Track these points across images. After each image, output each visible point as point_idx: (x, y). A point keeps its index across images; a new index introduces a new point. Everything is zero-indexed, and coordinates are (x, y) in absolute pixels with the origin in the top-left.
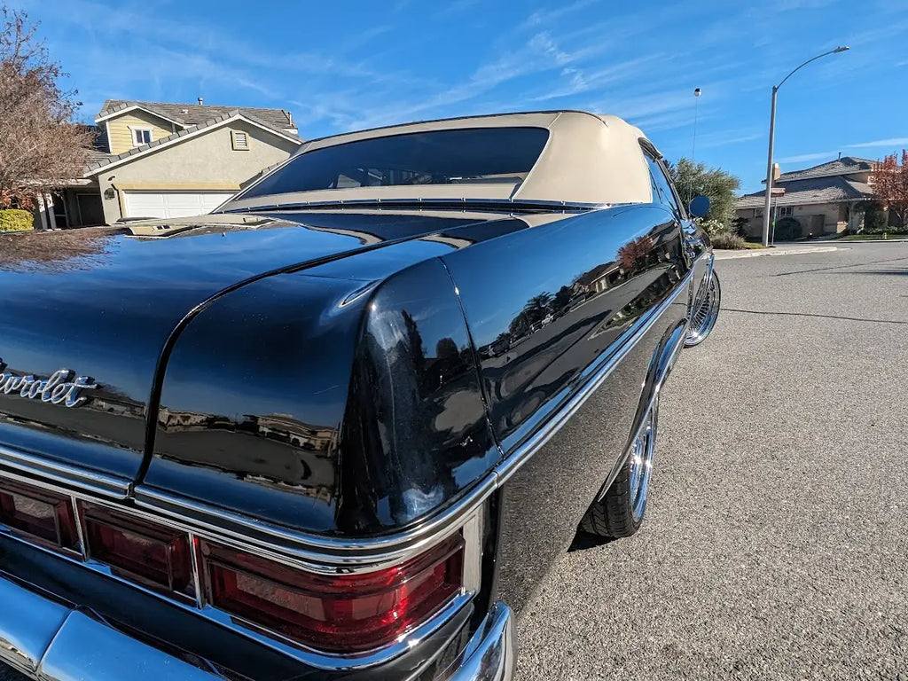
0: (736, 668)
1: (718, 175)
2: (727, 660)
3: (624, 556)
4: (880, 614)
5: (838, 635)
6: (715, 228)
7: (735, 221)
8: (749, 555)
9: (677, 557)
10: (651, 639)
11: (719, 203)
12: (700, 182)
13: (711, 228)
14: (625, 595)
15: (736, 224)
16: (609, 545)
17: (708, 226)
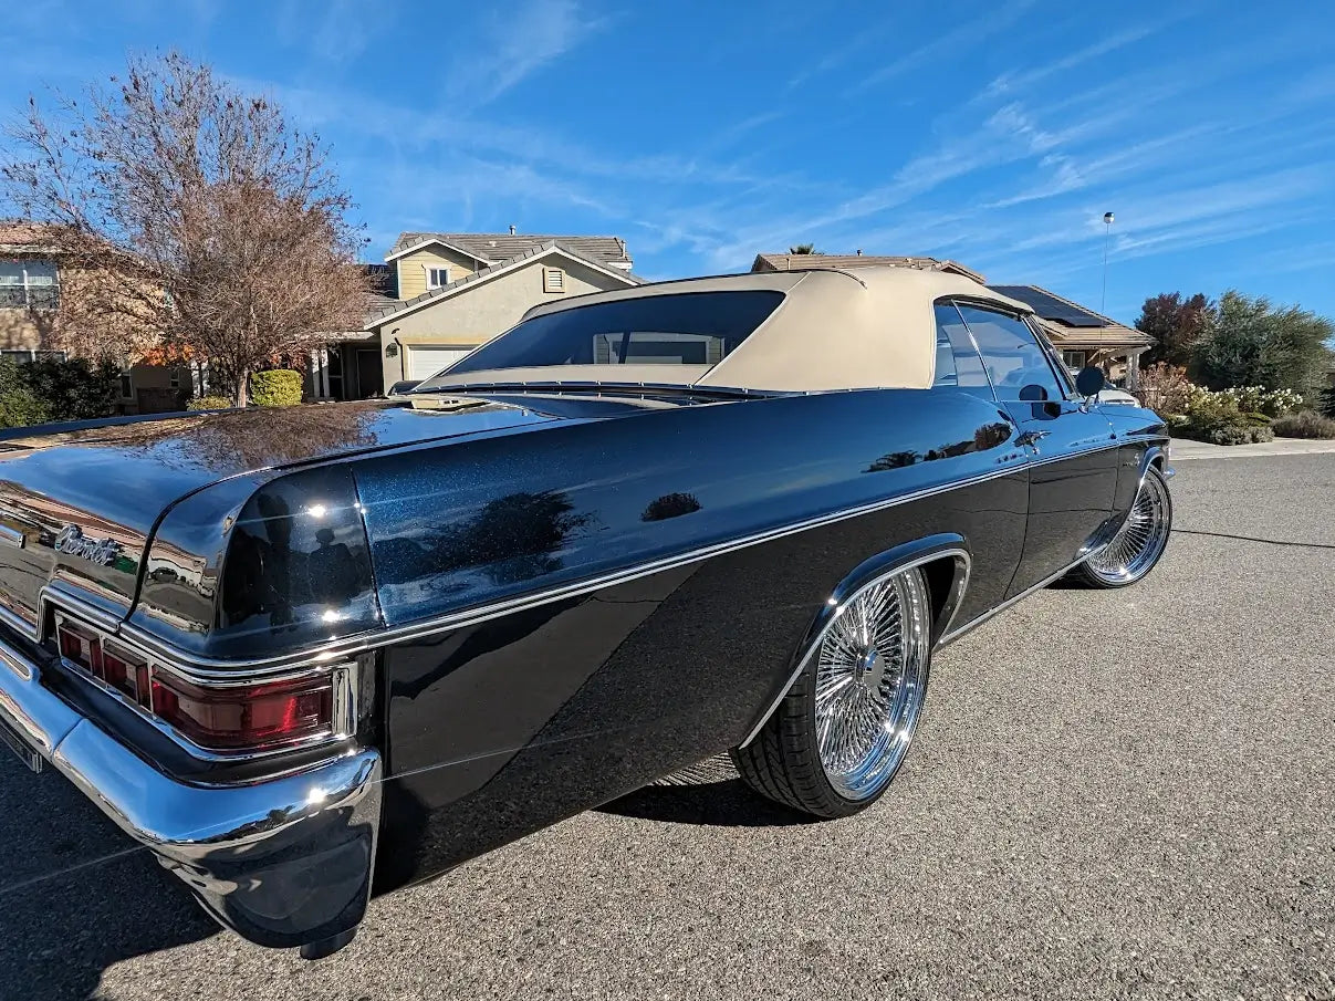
0: (885, 978)
1: (1293, 316)
2: (879, 966)
3: (825, 839)
4: (1134, 954)
5: (1051, 966)
6: (1286, 402)
7: (1326, 391)
8: (996, 862)
9: (895, 850)
10: (799, 932)
11: (1295, 363)
12: (1261, 328)
13: (1279, 403)
14: (798, 882)
15: (1327, 396)
16: (815, 825)
17: (1274, 400)
